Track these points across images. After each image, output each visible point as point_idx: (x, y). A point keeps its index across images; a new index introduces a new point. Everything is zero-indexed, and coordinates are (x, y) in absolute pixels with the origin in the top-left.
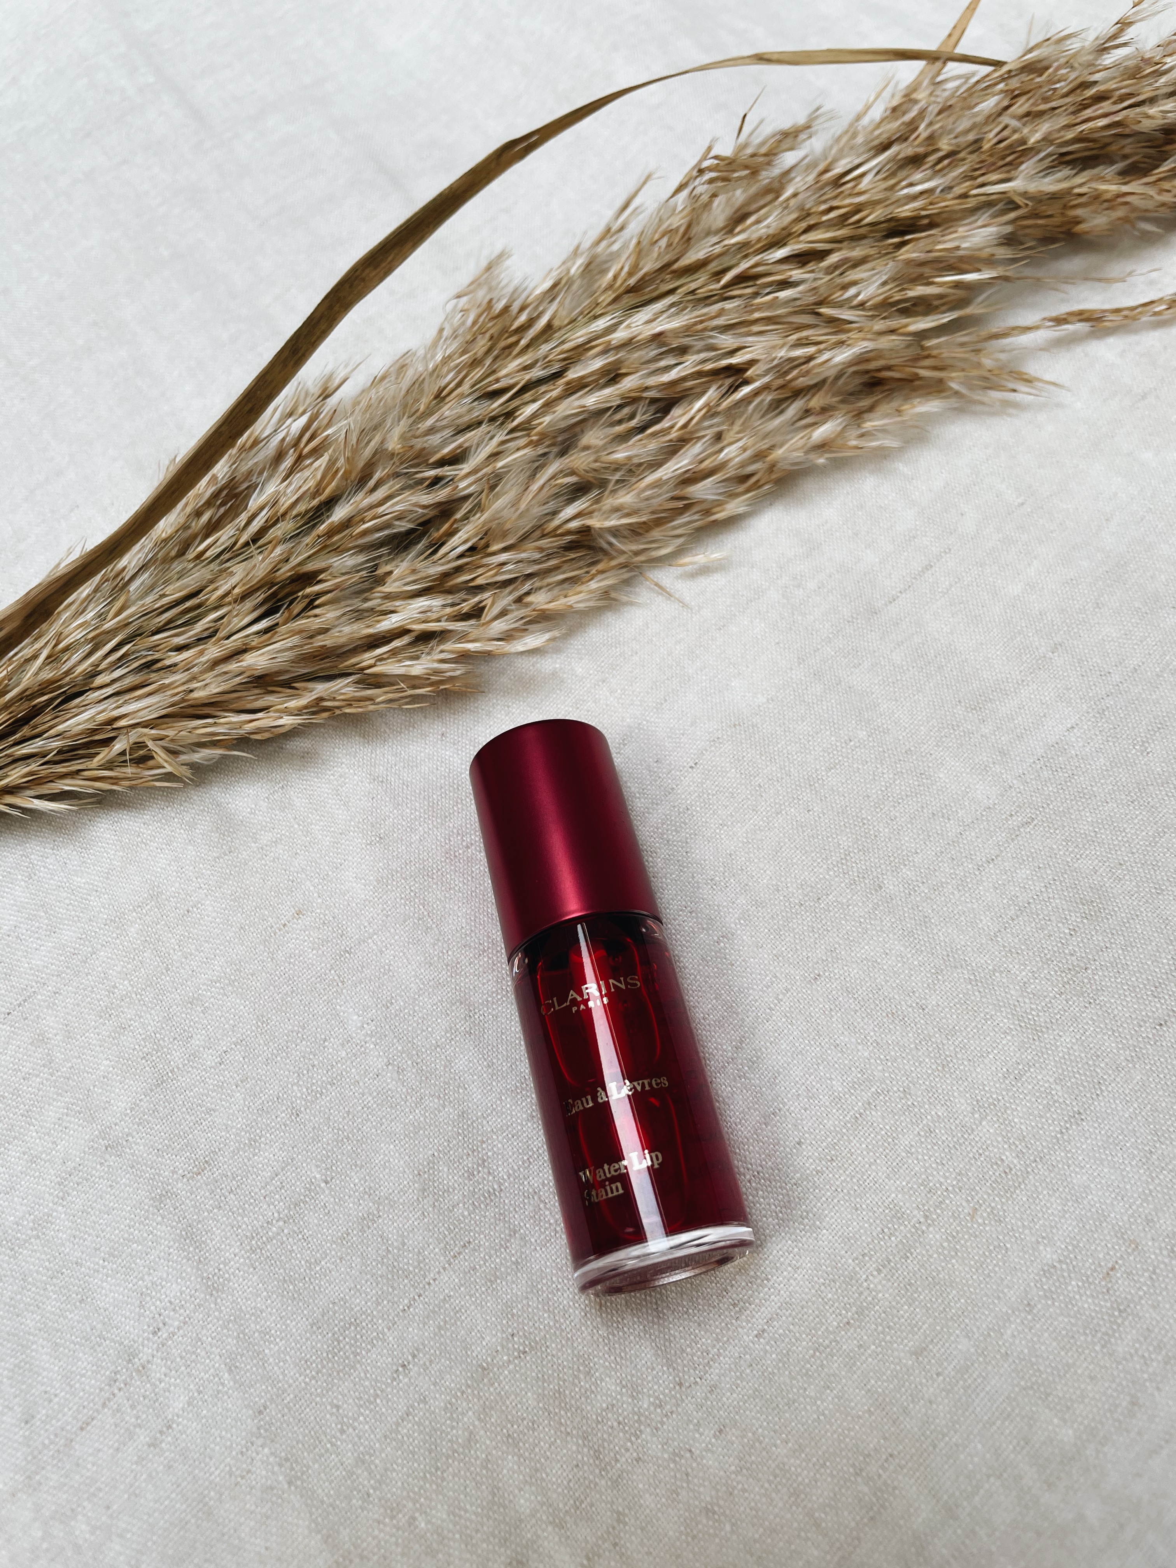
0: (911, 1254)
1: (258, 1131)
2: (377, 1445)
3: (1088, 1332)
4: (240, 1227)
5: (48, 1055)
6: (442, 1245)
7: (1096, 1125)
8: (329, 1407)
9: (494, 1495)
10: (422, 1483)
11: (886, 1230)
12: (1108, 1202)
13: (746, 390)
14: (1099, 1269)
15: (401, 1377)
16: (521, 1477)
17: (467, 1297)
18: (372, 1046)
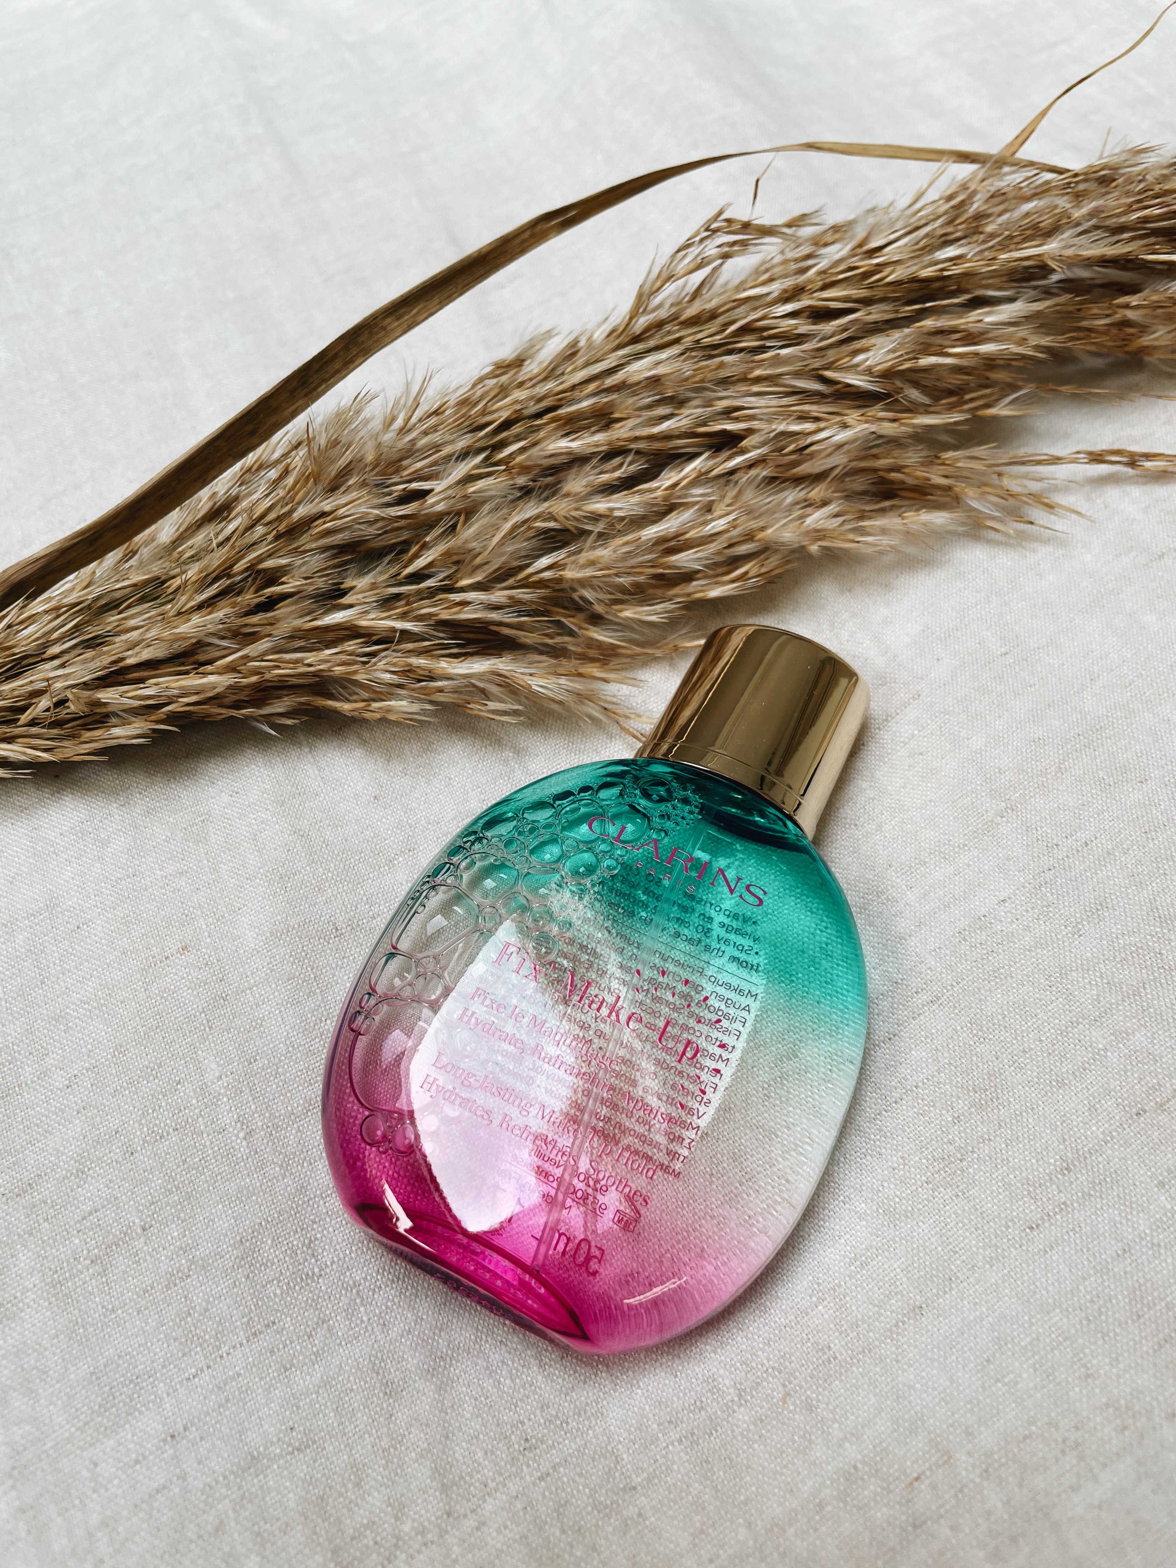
0: (717, 1431)
2: (125, 1512)
6: (245, 1319)
8: (87, 1463)
11: (698, 1403)
13: (740, 459)
14: (902, 1478)
15: (167, 1447)
18: (225, 1099)
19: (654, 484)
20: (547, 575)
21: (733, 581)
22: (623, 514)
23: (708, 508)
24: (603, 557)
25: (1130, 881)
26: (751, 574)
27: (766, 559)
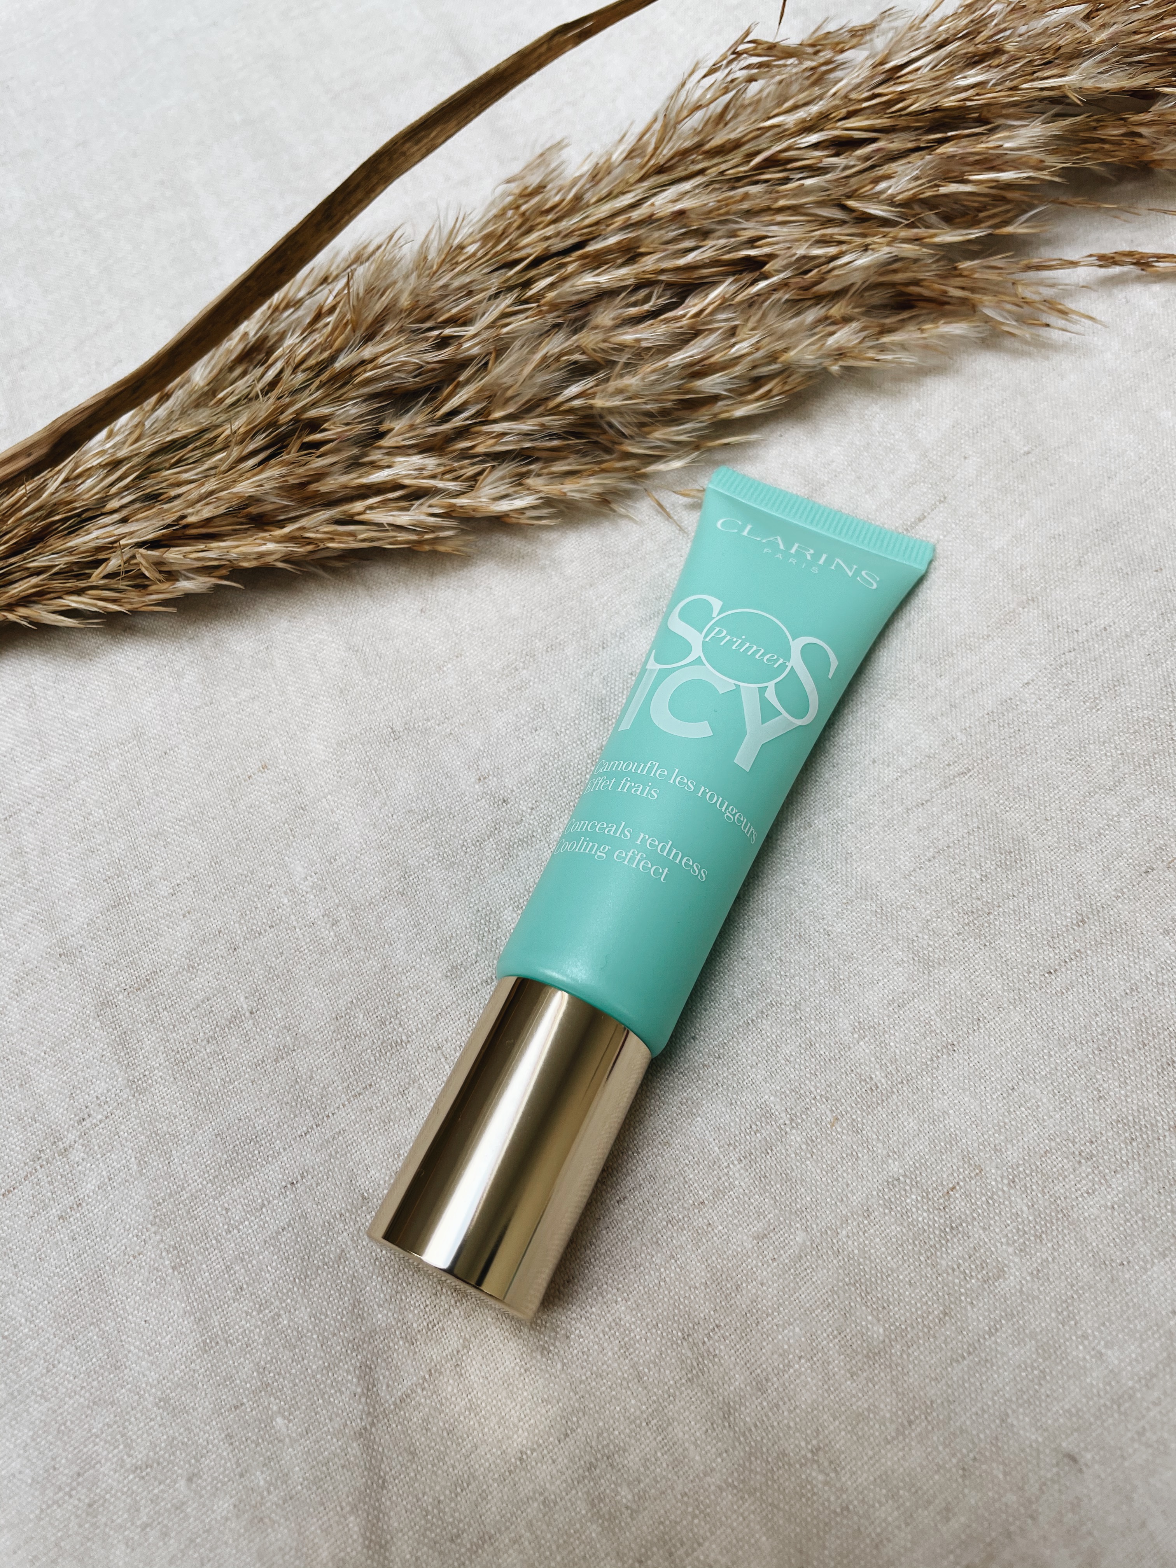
0: (772, 1150)
1: (197, 959)
2: (257, 1248)
3: (917, 1242)
4: (168, 1041)
5: (23, 867)
6: (345, 1084)
7: (966, 1058)
8: (219, 1209)
9: (354, 1307)
10: (290, 1286)
11: (753, 1126)
12: (963, 1128)
13: (762, 284)
14: (940, 1188)
15: (288, 1193)
16: (382, 1295)
17: (360, 1134)
18: (312, 897)
19: (679, 312)
20: (577, 403)
21: (758, 399)
22: (650, 345)
23: (733, 332)
24: (631, 385)
25: (1146, 660)
26: (774, 393)
27: (789, 377)
